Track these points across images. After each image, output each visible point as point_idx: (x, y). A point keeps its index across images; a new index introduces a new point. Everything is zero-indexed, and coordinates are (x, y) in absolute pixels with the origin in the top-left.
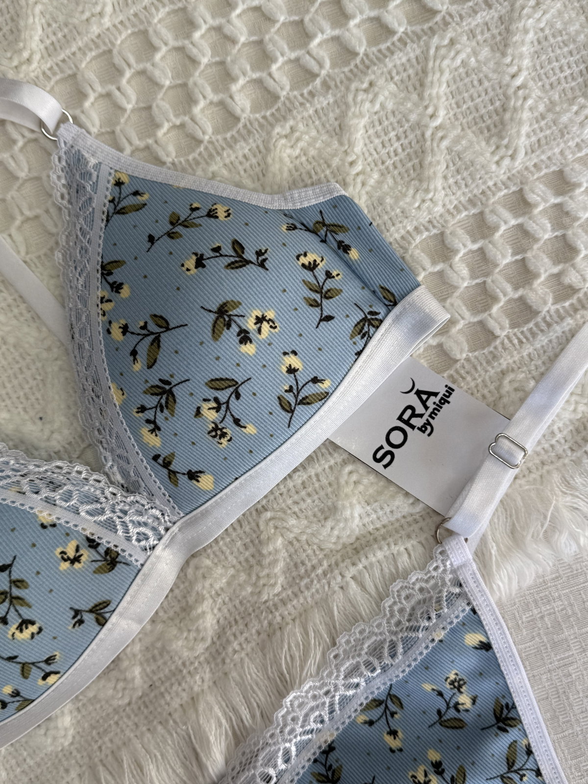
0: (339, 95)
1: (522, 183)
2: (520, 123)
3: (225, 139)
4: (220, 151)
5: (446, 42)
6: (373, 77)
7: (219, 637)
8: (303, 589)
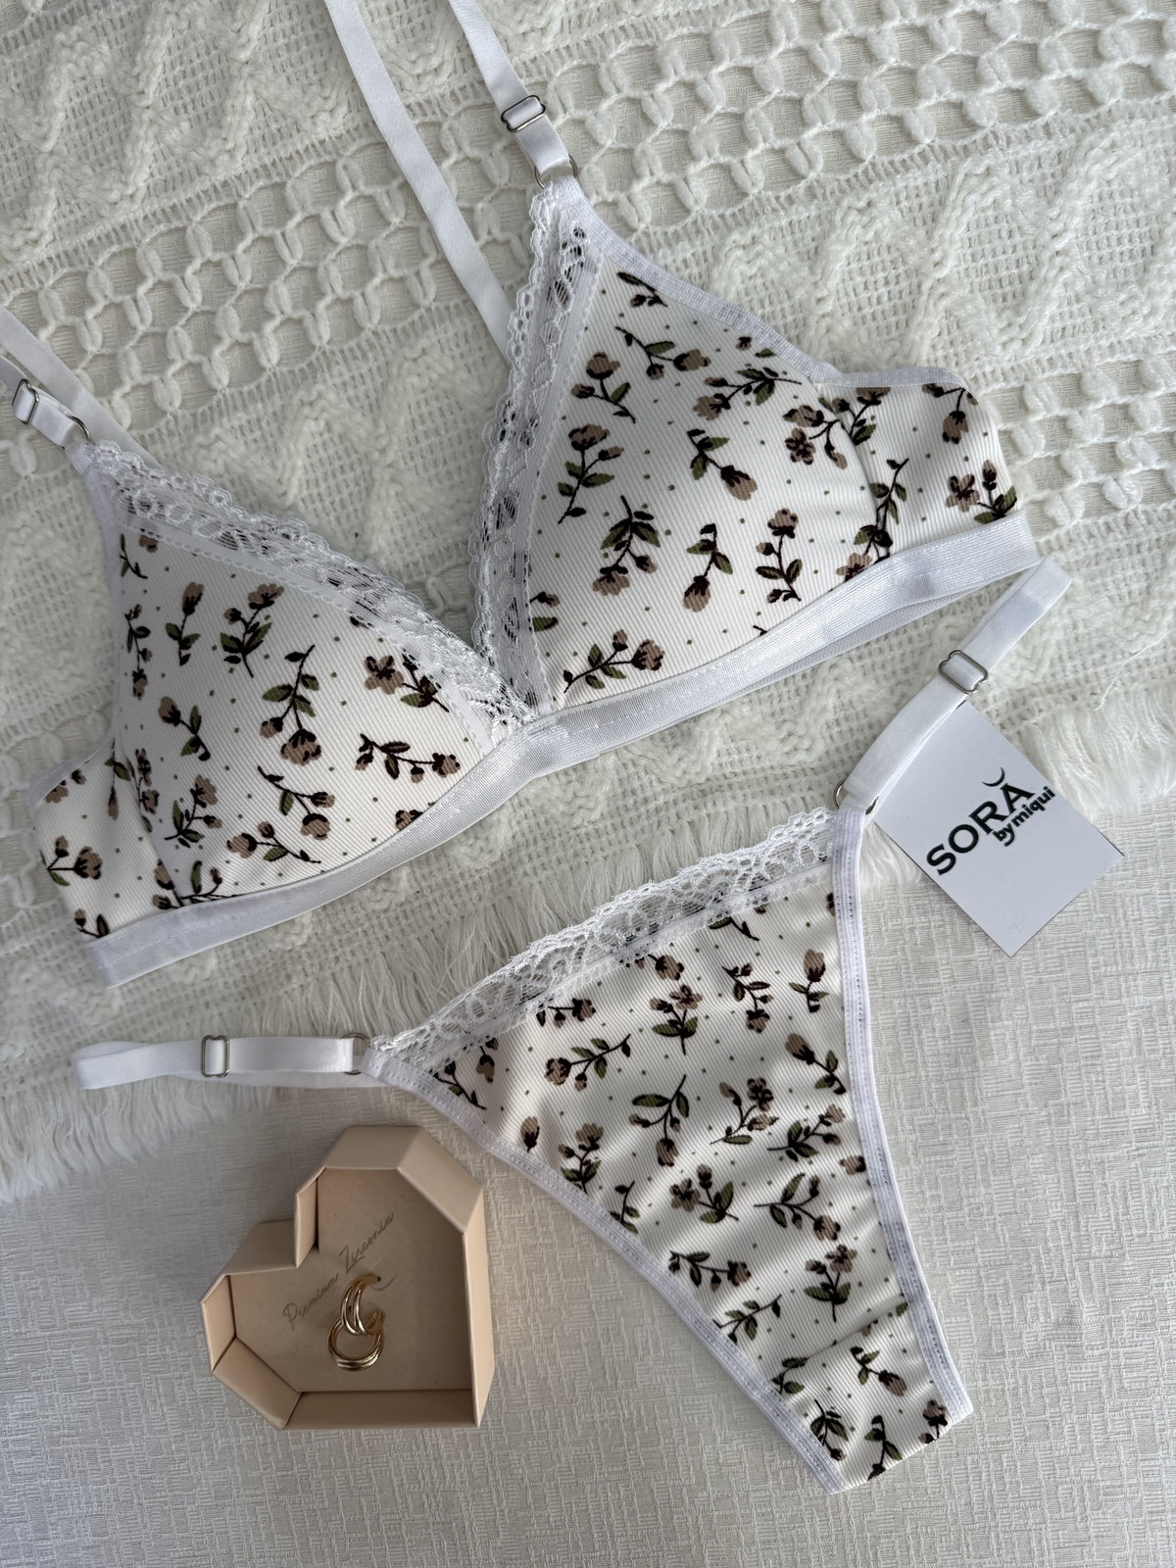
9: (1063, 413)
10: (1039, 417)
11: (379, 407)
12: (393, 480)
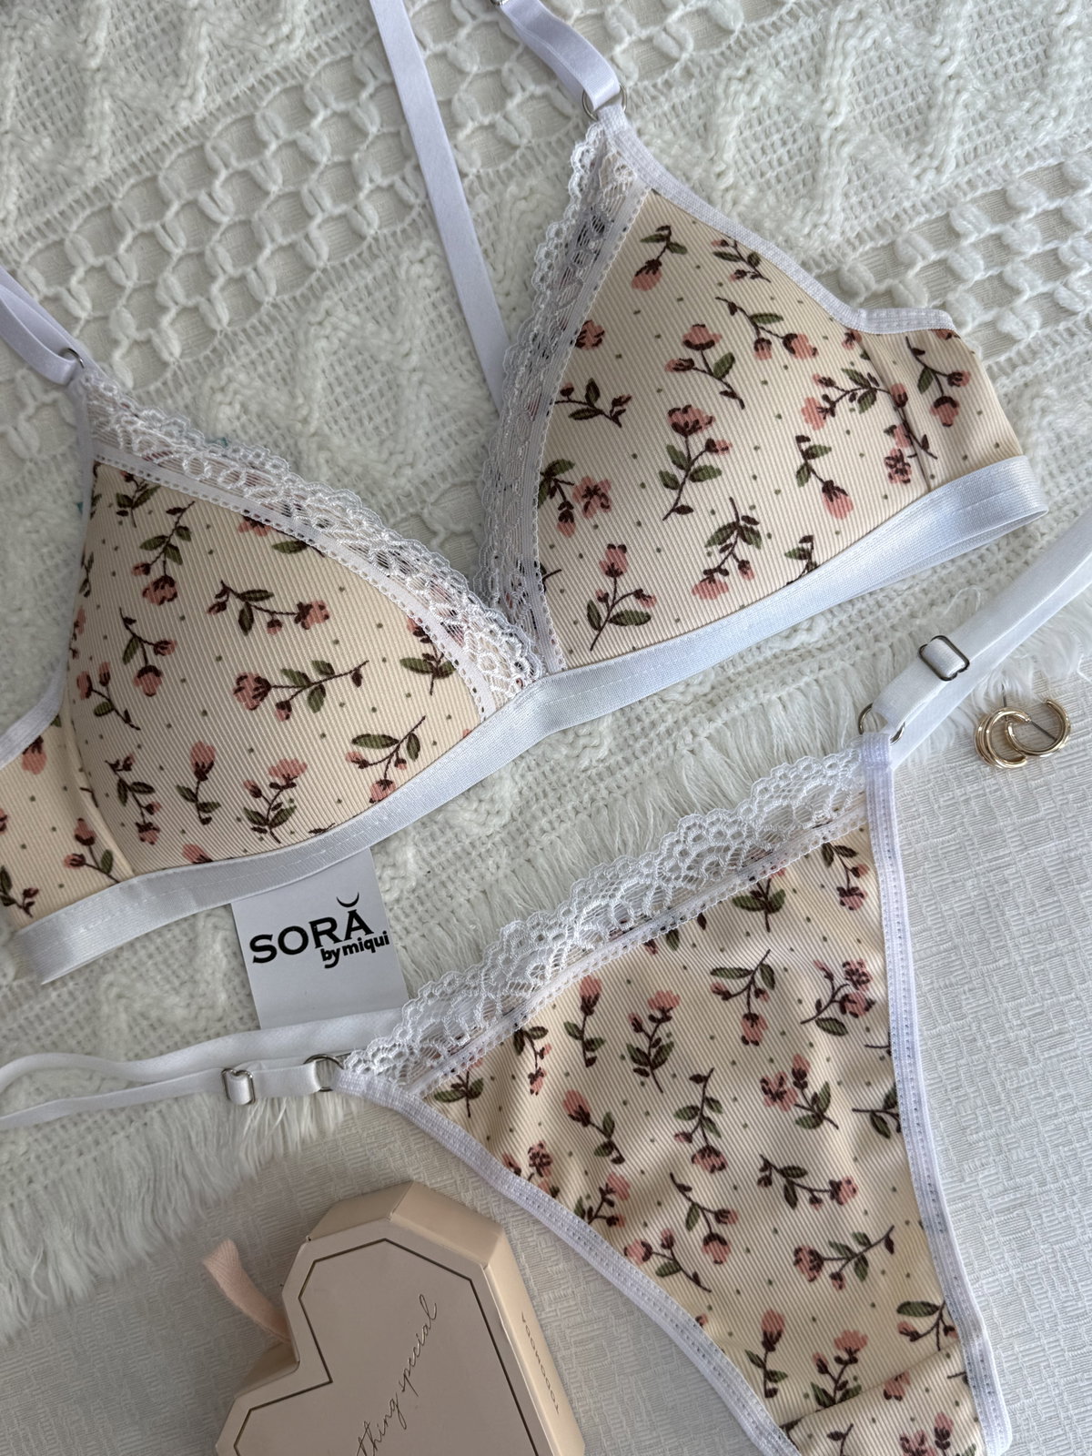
0: (704, 86)
1: (949, 205)
2: (951, 124)
3: (549, 144)
4: (542, 160)
5: (853, 15)
6: (751, 61)
7: (520, 813)
8: (637, 753)
9: (996, 230)
10: (972, 239)
11: (293, 379)
12: (320, 448)
